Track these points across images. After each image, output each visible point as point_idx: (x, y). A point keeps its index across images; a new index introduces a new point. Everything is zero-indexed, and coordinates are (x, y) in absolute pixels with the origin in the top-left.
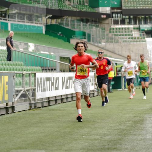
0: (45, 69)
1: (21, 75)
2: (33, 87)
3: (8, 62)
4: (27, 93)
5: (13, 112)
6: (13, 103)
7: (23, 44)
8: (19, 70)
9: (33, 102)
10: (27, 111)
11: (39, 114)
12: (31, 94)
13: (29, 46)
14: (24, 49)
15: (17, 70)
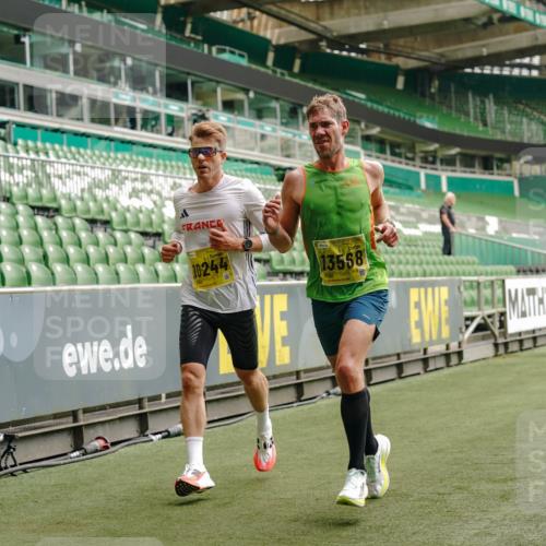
0: (523, 271)
1: (475, 284)
2: (501, 309)
3: (446, 257)
4: (489, 321)
5: (460, 363)
6: (460, 343)
7: (474, 219)
8: (470, 275)
9: (500, 341)
10: (490, 361)
11: (514, 365)
12: (498, 324)
13: (487, 223)
14: (477, 229)
15: (464, 274)
